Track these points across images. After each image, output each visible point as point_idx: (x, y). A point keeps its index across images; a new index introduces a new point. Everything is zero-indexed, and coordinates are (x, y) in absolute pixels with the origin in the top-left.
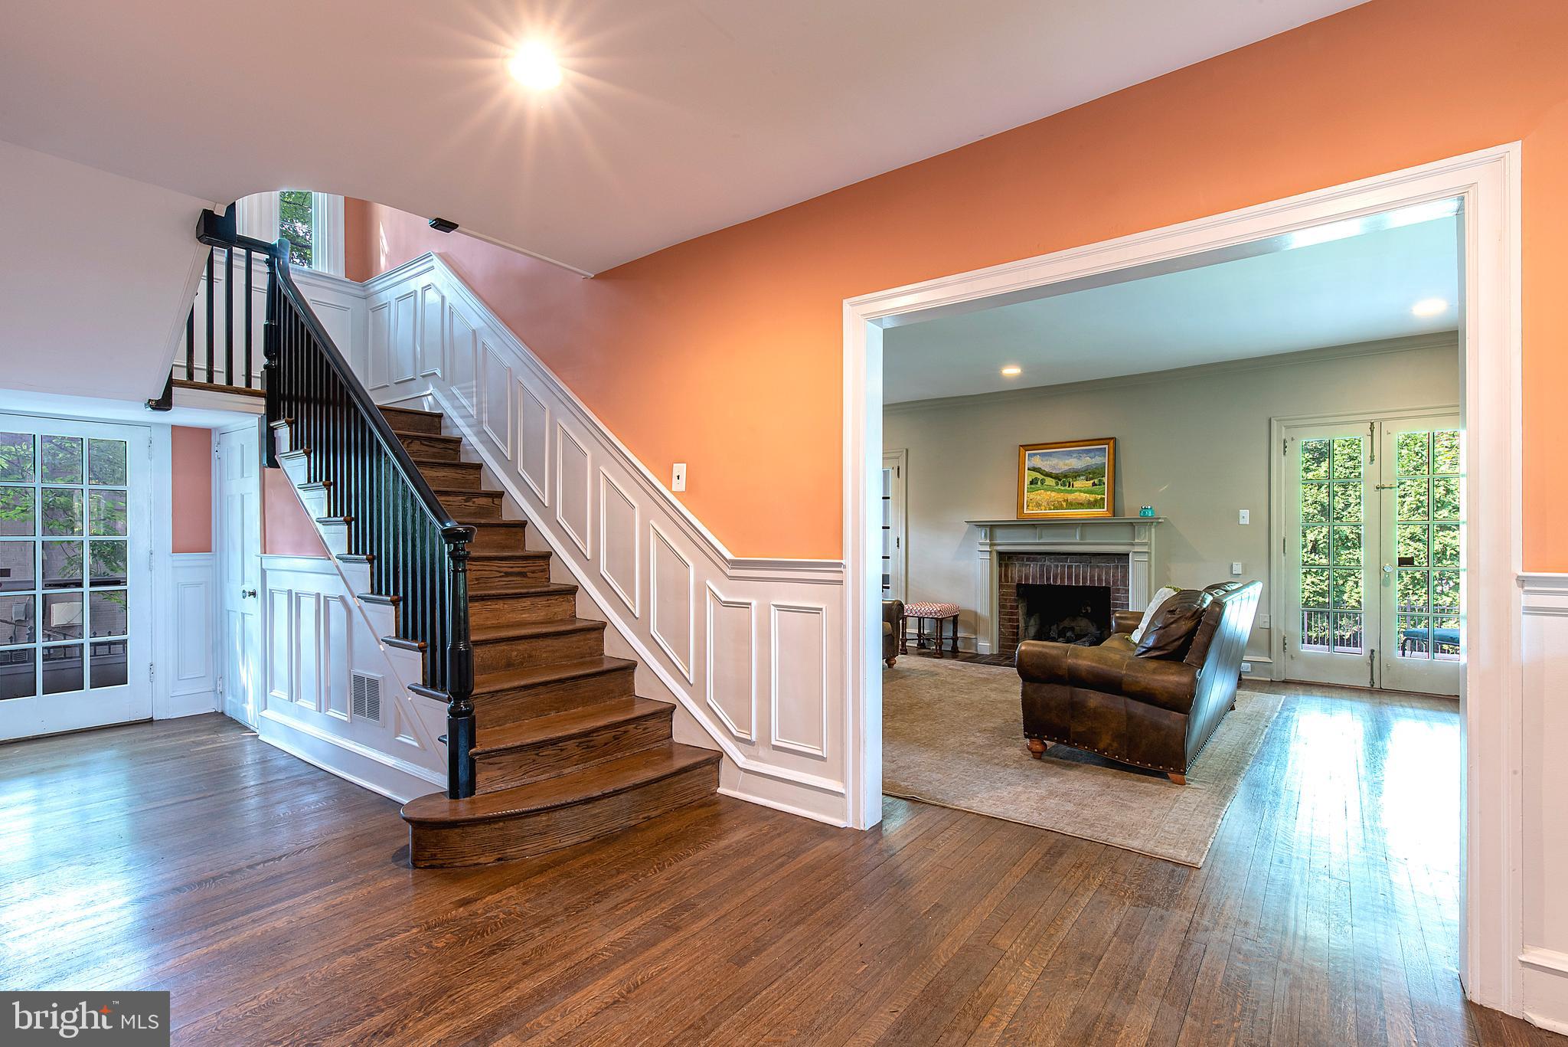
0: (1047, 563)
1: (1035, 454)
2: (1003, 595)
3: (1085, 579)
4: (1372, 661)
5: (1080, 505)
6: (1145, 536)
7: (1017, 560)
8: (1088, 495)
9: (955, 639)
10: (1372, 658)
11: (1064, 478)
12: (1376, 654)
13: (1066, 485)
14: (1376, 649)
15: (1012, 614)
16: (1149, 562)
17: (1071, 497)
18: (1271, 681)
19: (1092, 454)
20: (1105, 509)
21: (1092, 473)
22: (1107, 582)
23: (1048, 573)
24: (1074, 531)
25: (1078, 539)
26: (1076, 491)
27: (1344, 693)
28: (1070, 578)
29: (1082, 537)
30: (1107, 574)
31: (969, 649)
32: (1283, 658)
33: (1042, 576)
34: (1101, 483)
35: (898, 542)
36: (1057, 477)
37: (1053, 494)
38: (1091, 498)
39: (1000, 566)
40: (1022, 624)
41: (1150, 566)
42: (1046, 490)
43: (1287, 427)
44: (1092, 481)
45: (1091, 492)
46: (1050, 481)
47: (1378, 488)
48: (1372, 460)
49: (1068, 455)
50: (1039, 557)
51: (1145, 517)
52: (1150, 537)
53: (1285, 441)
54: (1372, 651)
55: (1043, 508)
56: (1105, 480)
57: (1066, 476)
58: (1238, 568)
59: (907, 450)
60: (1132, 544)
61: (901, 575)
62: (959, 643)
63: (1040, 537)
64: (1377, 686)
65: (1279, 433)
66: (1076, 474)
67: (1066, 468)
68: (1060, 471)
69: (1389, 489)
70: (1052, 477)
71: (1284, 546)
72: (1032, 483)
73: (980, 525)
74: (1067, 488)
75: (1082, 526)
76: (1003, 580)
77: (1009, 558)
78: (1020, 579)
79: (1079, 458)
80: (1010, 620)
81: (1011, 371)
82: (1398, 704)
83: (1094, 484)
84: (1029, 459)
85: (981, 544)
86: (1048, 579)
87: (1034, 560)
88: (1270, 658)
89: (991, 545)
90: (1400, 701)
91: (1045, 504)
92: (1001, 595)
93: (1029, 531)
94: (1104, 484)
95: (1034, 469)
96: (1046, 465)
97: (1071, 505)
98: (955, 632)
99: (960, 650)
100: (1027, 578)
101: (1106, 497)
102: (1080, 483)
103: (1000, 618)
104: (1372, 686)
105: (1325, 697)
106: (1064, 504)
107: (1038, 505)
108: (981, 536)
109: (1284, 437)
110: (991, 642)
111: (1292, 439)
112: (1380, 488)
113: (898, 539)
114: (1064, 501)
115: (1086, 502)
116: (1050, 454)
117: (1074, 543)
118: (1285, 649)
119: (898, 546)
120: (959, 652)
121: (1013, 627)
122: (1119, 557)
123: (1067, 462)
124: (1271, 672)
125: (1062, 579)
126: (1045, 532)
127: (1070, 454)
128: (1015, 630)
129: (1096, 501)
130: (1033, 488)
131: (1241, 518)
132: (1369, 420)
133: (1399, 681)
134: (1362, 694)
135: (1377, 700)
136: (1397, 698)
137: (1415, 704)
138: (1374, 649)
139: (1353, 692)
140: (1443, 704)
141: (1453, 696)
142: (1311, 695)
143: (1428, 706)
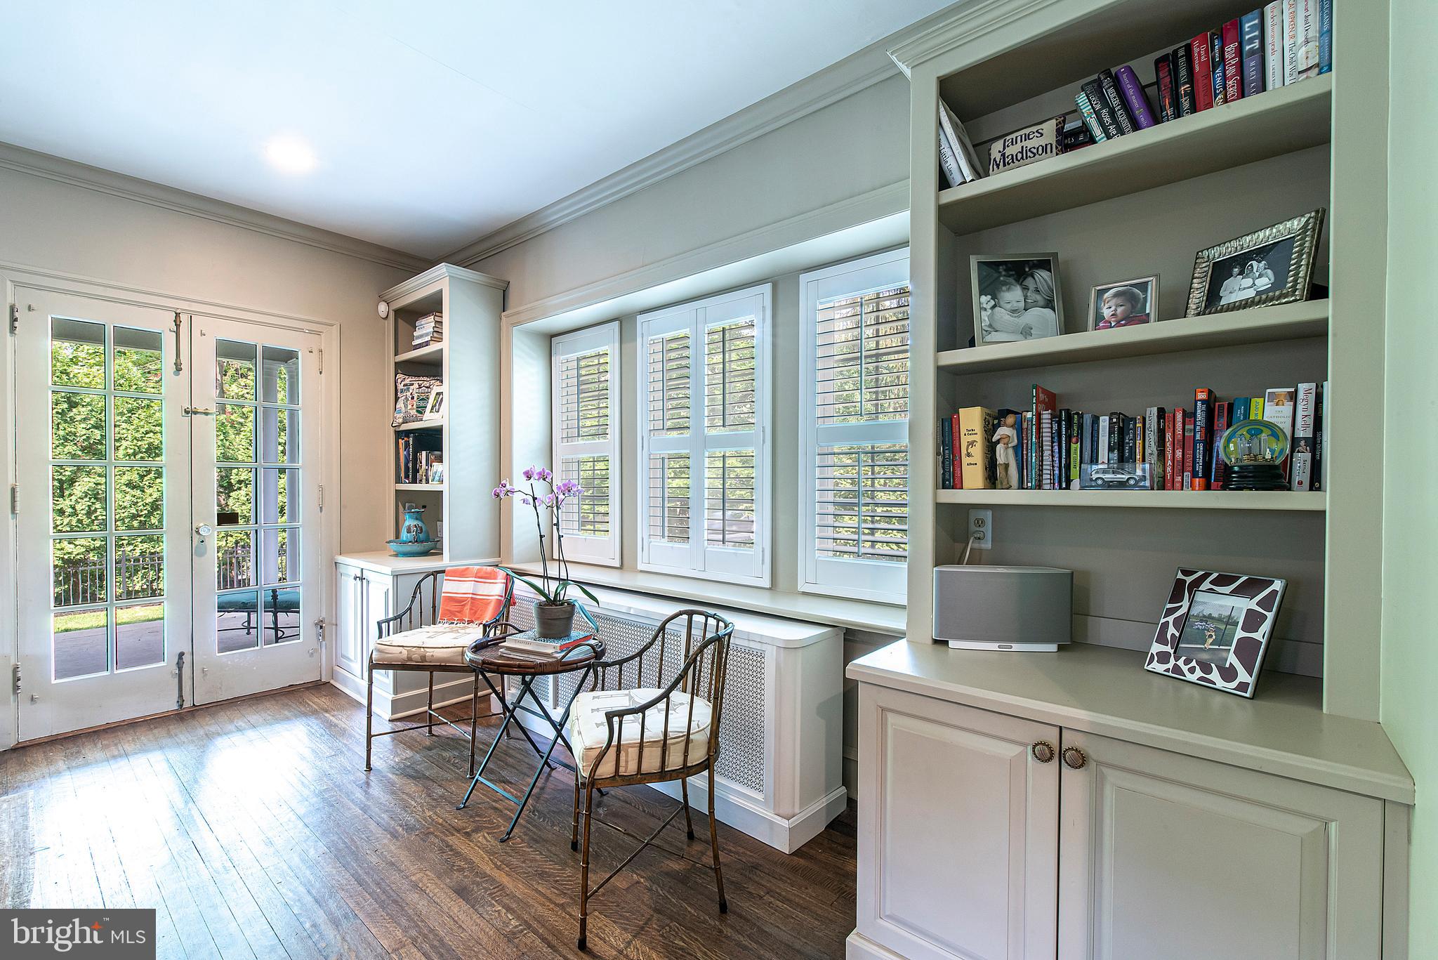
4: (180, 669)
10: (180, 665)
12: (187, 658)
14: (187, 649)
27: (145, 737)
32: (13, 706)
43: (17, 284)
47: (187, 412)
48: (178, 370)
53: (13, 307)
54: (181, 655)
64: (187, 704)
69: (203, 416)
71: (14, 501)
82: (231, 727)
90: (231, 721)
104: (181, 706)
105: (114, 757)
109: (10, 301)
111: (29, 309)
112: (190, 412)
132: (174, 308)
133: (220, 688)
134: (171, 727)
135: (201, 732)
136: (223, 716)
137: (254, 718)
138: (184, 651)
139: (155, 728)
140: (283, 704)
141: (289, 686)
142: (87, 764)
143: (270, 715)
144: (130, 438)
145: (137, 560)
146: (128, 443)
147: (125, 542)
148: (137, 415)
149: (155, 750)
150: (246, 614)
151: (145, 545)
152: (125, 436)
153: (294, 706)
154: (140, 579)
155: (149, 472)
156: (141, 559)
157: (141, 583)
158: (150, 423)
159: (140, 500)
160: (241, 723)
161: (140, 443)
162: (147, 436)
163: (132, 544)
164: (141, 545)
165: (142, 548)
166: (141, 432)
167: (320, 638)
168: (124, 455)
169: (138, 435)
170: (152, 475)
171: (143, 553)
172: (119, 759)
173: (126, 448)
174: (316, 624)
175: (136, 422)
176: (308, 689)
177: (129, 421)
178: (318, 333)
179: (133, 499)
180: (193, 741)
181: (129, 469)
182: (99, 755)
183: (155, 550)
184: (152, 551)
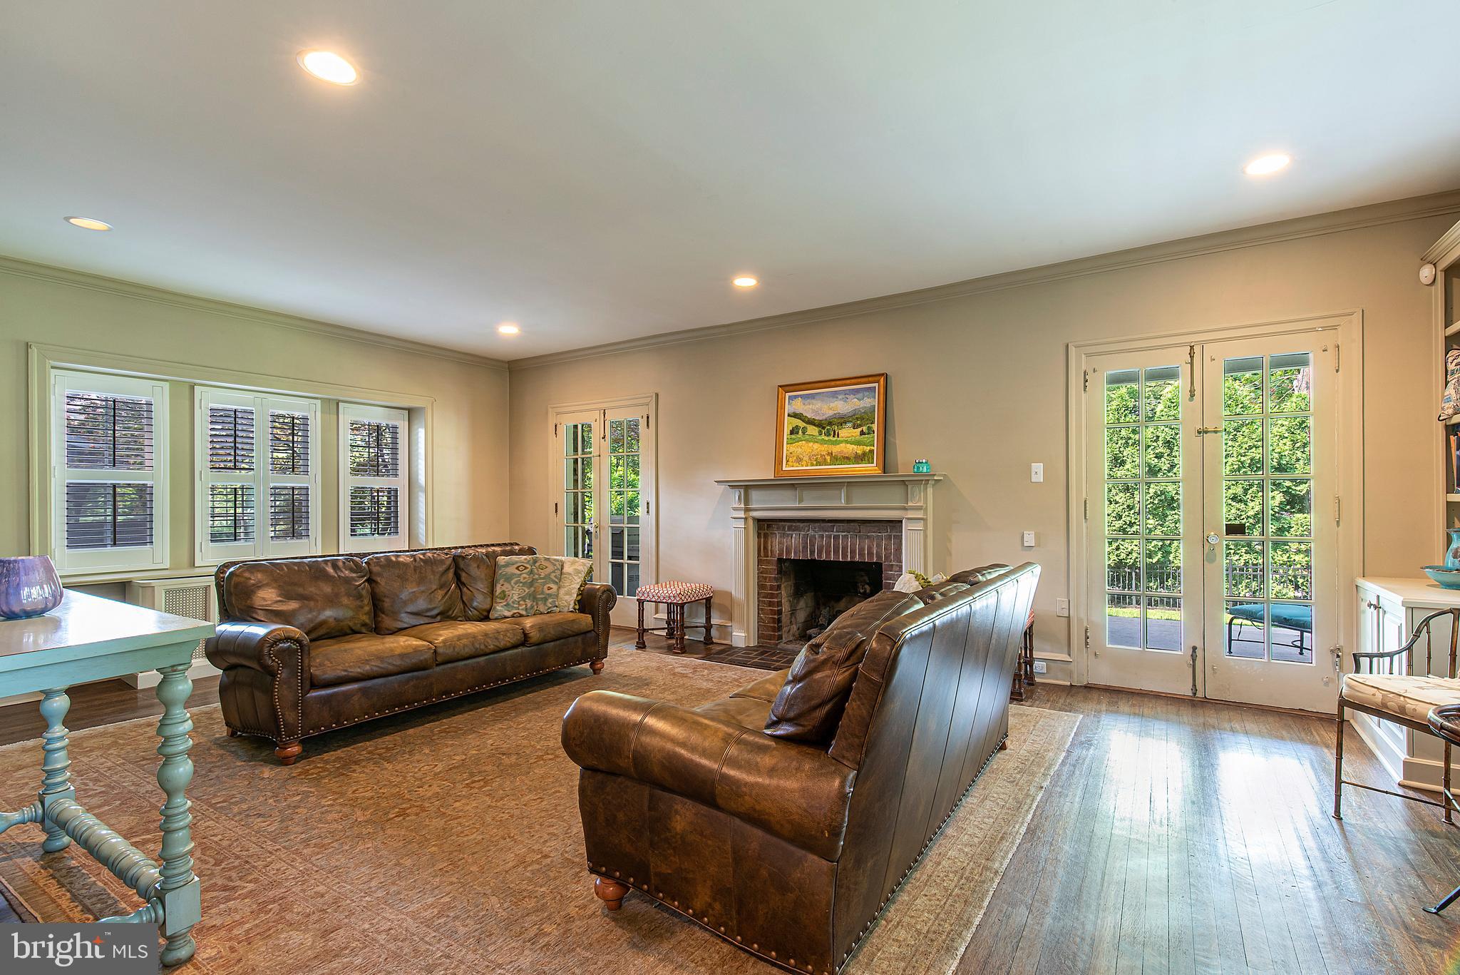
0: (811, 532)
1: (796, 397)
2: (761, 573)
3: (853, 552)
4: (1194, 661)
5: (847, 459)
6: (920, 497)
7: (778, 529)
8: (855, 447)
9: (708, 627)
10: (1194, 657)
11: (828, 426)
12: (1199, 653)
13: (830, 435)
14: (1199, 645)
15: (772, 596)
16: (925, 531)
17: (836, 449)
18: (1071, 685)
19: (860, 395)
20: (875, 464)
21: (859, 419)
22: (879, 556)
23: (812, 545)
24: (838, 492)
25: (843, 503)
26: (842, 442)
27: (1160, 708)
28: (836, 552)
29: (848, 500)
30: (879, 546)
31: (725, 639)
32: (1085, 655)
33: (805, 548)
34: (870, 431)
35: (648, 508)
36: (820, 425)
37: (816, 446)
38: (860, 450)
39: (759, 536)
40: (786, 608)
41: (926, 536)
42: (807, 441)
43: (1088, 355)
44: (860, 429)
45: (858, 443)
46: (813, 430)
47: (1199, 433)
48: (1192, 396)
49: (833, 397)
50: (802, 525)
51: (920, 474)
52: (927, 498)
53: (1085, 372)
54: (1194, 649)
55: (804, 463)
56: (875, 427)
57: (830, 424)
58: (1030, 539)
59: (657, 395)
60: (905, 509)
61: (651, 547)
62: (714, 632)
63: (801, 501)
64: (1200, 694)
65: (1078, 363)
66: (842, 420)
67: (831, 413)
68: (824, 417)
69: (1214, 434)
70: (814, 425)
71: (1085, 510)
72: (792, 432)
73: (734, 485)
74: (831, 438)
75: (847, 486)
76: (762, 554)
77: (769, 526)
78: (781, 553)
79: (845, 400)
80: (770, 604)
81: (745, 282)
82: (1227, 725)
83: (862, 433)
84: (789, 402)
85: (735, 509)
86: (812, 552)
87: (797, 529)
88: (1070, 655)
89: (747, 510)
90: (1230, 720)
91: (806, 458)
92: (760, 572)
93: (788, 493)
94: (874, 431)
95: (795, 415)
96: (808, 409)
97: (836, 459)
98: (708, 619)
99: (714, 640)
100: (788, 552)
101: (875, 448)
102: (847, 432)
103: (759, 601)
104: (1195, 694)
105: (1135, 714)
106: (828, 458)
107: (799, 460)
108: (735, 497)
109: (1084, 368)
110: (748, 631)
111: (1094, 371)
112: (1202, 432)
113: (648, 503)
114: (828, 454)
115: (853, 456)
116: (812, 396)
117: (837, 507)
118: (1087, 643)
119: (648, 512)
120: (713, 643)
121: (773, 612)
122: (891, 524)
123: (832, 405)
124: (1070, 674)
125: (828, 553)
126: (806, 494)
127: (835, 394)
128: (776, 617)
129: (864, 454)
130: (794, 439)
131: (1033, 473)
132: (1189, 343)
133: (1228, 689)
134: (1181, 708)
135: (1201, 720)
136: (1225, 715)
137: (1250, 726)
138: (1197, 646)
139: (1171, 704)
140: (1285, 725)
141: (1300, 709)
142: (1117, 712)
143: (1267, 729)
144: (1235, 455)
145: (1242, 570)
146: (1235, 459)
147: (1232, 551)
148: (1241, 433)
149: (1162, 720)
150: (1298, 633)
151: (1248, 556)
152: (1231, 452)
153: (1296, 729)
154: (1244, 588)
155: (1251, 486)
156: (1245, 569)
157: (1245, 591)
158: (1253, 439)
159: (1244, 513)
160: (1237, 726)
161: (1243, 459)
162: (1250, 451)
163: (1238, 554)
164: (1245, 555)
165: (1246, 558)
166: (1244, 448)
167: (1337, 667)
168: (1230, 471)
169: (1242, 451)
170: (1254, 489)
171: (1246, 563)
172: (1137, 717)
173: (1232, 464)
174: (1332, 651)
175: (1240, 439)
176: (1320, 719)
177: (1234, 440)
178: (1334, 328)
179: (1238, 512)
180: (1191, 725)
181: (1234, 483)
182: (1127, 709)
183: (1257, 561)
184: (1254, 562)
